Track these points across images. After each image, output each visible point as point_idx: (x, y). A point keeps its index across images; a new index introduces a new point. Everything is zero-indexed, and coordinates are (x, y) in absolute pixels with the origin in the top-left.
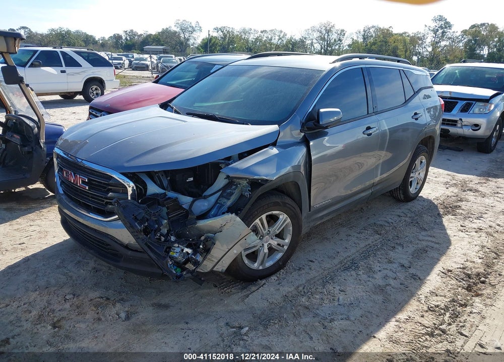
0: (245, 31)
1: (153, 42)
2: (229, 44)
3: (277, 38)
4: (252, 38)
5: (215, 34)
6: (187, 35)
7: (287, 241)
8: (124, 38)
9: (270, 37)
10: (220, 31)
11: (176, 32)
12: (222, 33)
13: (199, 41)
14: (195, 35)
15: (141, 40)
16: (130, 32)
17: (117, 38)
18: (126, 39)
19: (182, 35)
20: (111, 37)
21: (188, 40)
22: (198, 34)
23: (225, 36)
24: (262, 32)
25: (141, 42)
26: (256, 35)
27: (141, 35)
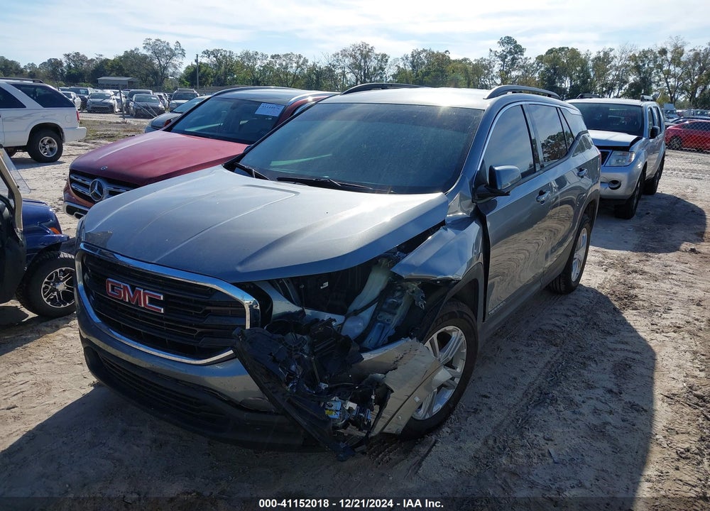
0: (247, 56)
1: (112, 71)
2: (226, 74)
3: (294, 65)
4: (259, 65)
5: (205, 60)
6: (163, 61)
7: (459, 370)
8: (65, 65)
9: (284, 63)
10: (212, 56)
11: (145, 57)
12: (215, 59)
13: (182, 70)
14: (176, 61)
15: (92, 67)
16: (74, 56)
17: (54, 64)
18: (69, 66)
19: (156, 61)
20: (44, 63)
21: (165, 68)
22: (180, 61)
23: (220, 62)
24: (273, 57)
25: (93, 71)
26: (265, 62)
27: (92, 60)
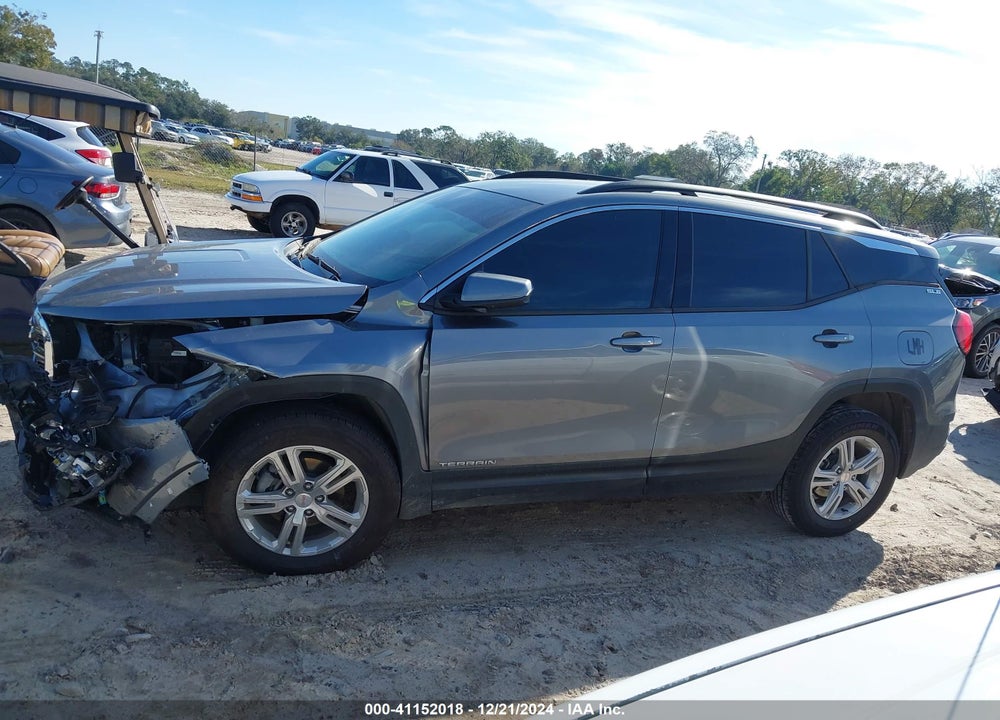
0: (849, 163)
1: (657, 169)
2: (808, 186)
3: (921, 181)
4: (863, 176)
5: (784, 164)
6: (725, 161)
8: (605, 156)
9: (904, 178)
10: (794, 159)
11: (703, 154)
12: (797, 163)
13: (748, 175)
14: (742, 162)
15: (635, 161)
16: (618, 148)
17: (596, 155)
18: (609, 159)
19: (716, 160)
20: (584, 154)
21: (726, 170)
22: (749, 162)
23: (804, 168)
24: (887, 167)
25: (635, 167)
26: (874, 172)
27: (638, 154)
